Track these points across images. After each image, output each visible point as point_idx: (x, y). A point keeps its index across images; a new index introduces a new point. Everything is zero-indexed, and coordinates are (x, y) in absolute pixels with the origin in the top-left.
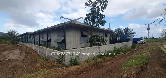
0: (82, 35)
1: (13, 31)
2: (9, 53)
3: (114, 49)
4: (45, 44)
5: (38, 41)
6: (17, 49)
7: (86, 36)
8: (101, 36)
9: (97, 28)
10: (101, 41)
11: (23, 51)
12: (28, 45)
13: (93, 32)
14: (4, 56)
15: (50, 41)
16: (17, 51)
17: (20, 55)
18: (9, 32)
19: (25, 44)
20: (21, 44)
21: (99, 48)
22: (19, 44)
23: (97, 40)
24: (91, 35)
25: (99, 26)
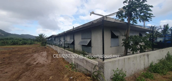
0: (114, 37)
1: (42, 34)
2: (38, 55)
3: (167, 57)
4: (68, 47)
5: (61, 43)
6: (44, 51)
7: (117, 37)
11: (50, 53)
12: (53, 47)
14: (34, 59)
15: (73, 43)
16: (45, 54)
17: (47, 58)
18: (39, 35)
19: (51, 46)
20: (48, 46)
21: (148, 55)
22: (46, 46)
24: (126, 36)
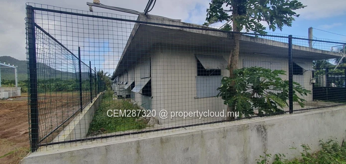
7: (217, 73)
8: (276, 72)
9: (259, 42)
10: (276, 92)
13: (237, 58)
23: (258, 89)
24: (230, 68)
25: (264, 34)
